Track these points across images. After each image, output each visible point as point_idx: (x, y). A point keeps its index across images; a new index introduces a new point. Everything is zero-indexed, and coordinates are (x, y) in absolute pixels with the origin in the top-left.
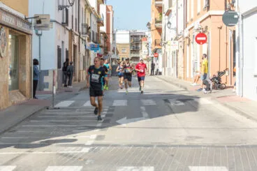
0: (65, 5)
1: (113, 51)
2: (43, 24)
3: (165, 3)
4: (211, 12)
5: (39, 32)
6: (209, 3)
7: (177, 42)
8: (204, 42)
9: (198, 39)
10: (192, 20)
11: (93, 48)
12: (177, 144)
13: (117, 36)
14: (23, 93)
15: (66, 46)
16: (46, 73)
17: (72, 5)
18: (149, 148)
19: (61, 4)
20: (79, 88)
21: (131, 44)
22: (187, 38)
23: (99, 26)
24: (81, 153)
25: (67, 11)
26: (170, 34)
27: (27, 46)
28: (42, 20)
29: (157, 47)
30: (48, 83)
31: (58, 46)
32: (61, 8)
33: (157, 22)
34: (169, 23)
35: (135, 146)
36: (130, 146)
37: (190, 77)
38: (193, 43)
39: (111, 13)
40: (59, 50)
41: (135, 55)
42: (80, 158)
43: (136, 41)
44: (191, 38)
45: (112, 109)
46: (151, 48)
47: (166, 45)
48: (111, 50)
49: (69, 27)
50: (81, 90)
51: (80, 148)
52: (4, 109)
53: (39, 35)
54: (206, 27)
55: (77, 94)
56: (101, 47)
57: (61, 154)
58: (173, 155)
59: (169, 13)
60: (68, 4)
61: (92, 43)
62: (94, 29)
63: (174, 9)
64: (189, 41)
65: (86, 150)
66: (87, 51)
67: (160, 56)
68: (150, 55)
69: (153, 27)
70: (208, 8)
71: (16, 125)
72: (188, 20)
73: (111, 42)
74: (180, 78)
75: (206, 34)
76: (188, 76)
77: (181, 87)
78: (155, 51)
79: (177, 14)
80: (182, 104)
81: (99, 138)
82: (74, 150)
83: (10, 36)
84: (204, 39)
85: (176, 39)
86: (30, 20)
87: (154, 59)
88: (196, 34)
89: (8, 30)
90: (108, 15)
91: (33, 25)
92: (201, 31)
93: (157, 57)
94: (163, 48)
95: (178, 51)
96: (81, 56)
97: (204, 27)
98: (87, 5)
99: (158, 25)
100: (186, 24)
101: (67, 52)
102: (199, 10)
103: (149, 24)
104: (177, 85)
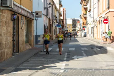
0: (47, 7)
1: (66, 27)
2: (39, 15)
3: (88, 6)
4: (110, 10)
5: (37, 18)
6: (109, 6)
7: (94, 23)
8: (107, 23)
9: (105, 21)
10: (101, 14)
11: (58, 25)
12: (103, 68)
13: (67, 21)
14: (31, 45)
15: (48, 25)
16: (39, 36)
17: (50, 7)
18: (91, 70)
19: (45, 7)
20: (53, 43)
21: (73, 24)
22: (98, 21)
23: (60, 17)
24: (60, 73)
25: (48, 10)
26: (90, 20)
27: (32, 24)
28: (39, 13)
29: (84, 25)
30: (40, 40)
31: (44, 25)
32: (45, 8)
33: (84, 15)
34: (90, 15)
35: (84, 69)
36: (82, 69)
37: (100, 38)
38: (101, 23)
39: (65, 11)
40: (45, 26)
41: (75, 29)
42: (60, 75)
43: (75, 23)
44: (101, 21)
45: (69, 52)
46: (82, 26)
47: (89, 25)
48: (65, 26)
49: (49, 17)
50: (54, 43)
51: (59, 70)
52: (23, 52)
53: (37, 20)
54: (108, 16)
55: (53, 45)
56: (61, 25)
57: (51, 73)
58: (103, 74)
59: (90, 11)
60: (49, 7)
61: (57, 23)
62: (58, 18)
63: (92, 9)
64: (100, 23)
65: (62, 71)
66: (56, 27)
67: (86, 29)
68: (81, 29)
69: (83, 17)
70: (109, 8)
71: (29, 59)
72: (99, 14)
73: (65, 23)
74: (95, 38)
75: (108, 19)
76: (99, 37)
77: (97, 42)
78: (84, 27)
79: (94, 11)
80: (99, 50)
81: (67, 65)
82: (57, 71)
83: (25, 20)
84: (107, 21)
85: (93, 22)
86: (33, 14)
87: (83, 30)
88: (103, 19)
89: (25, 17)
90: (64, 12)
91: (34, 16)
92: (105, 18)
93: (84, 29)
94: (87, 26)
95: (94, 27)
96: (53, 29)
97: (107, 16)
98: (56, 7)
99: (85, 16)
100: (98, 15)
101: (48, 27)
102: (104, 9)
103: (80, 16)
104: (95, 41)
